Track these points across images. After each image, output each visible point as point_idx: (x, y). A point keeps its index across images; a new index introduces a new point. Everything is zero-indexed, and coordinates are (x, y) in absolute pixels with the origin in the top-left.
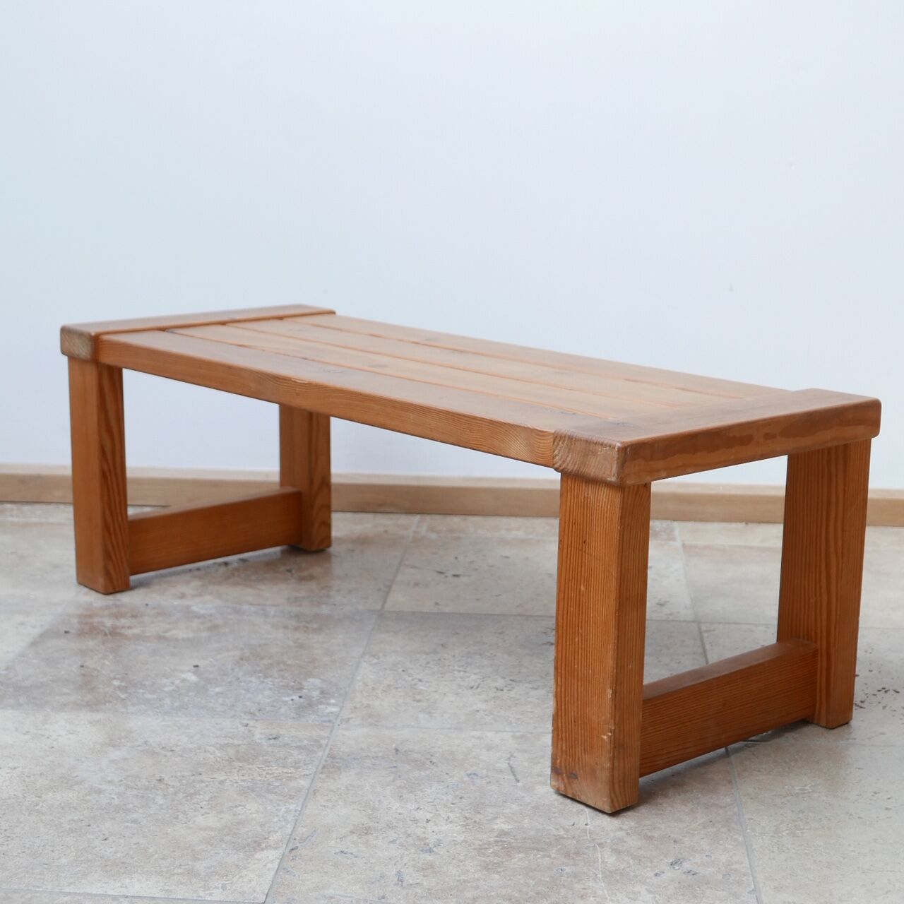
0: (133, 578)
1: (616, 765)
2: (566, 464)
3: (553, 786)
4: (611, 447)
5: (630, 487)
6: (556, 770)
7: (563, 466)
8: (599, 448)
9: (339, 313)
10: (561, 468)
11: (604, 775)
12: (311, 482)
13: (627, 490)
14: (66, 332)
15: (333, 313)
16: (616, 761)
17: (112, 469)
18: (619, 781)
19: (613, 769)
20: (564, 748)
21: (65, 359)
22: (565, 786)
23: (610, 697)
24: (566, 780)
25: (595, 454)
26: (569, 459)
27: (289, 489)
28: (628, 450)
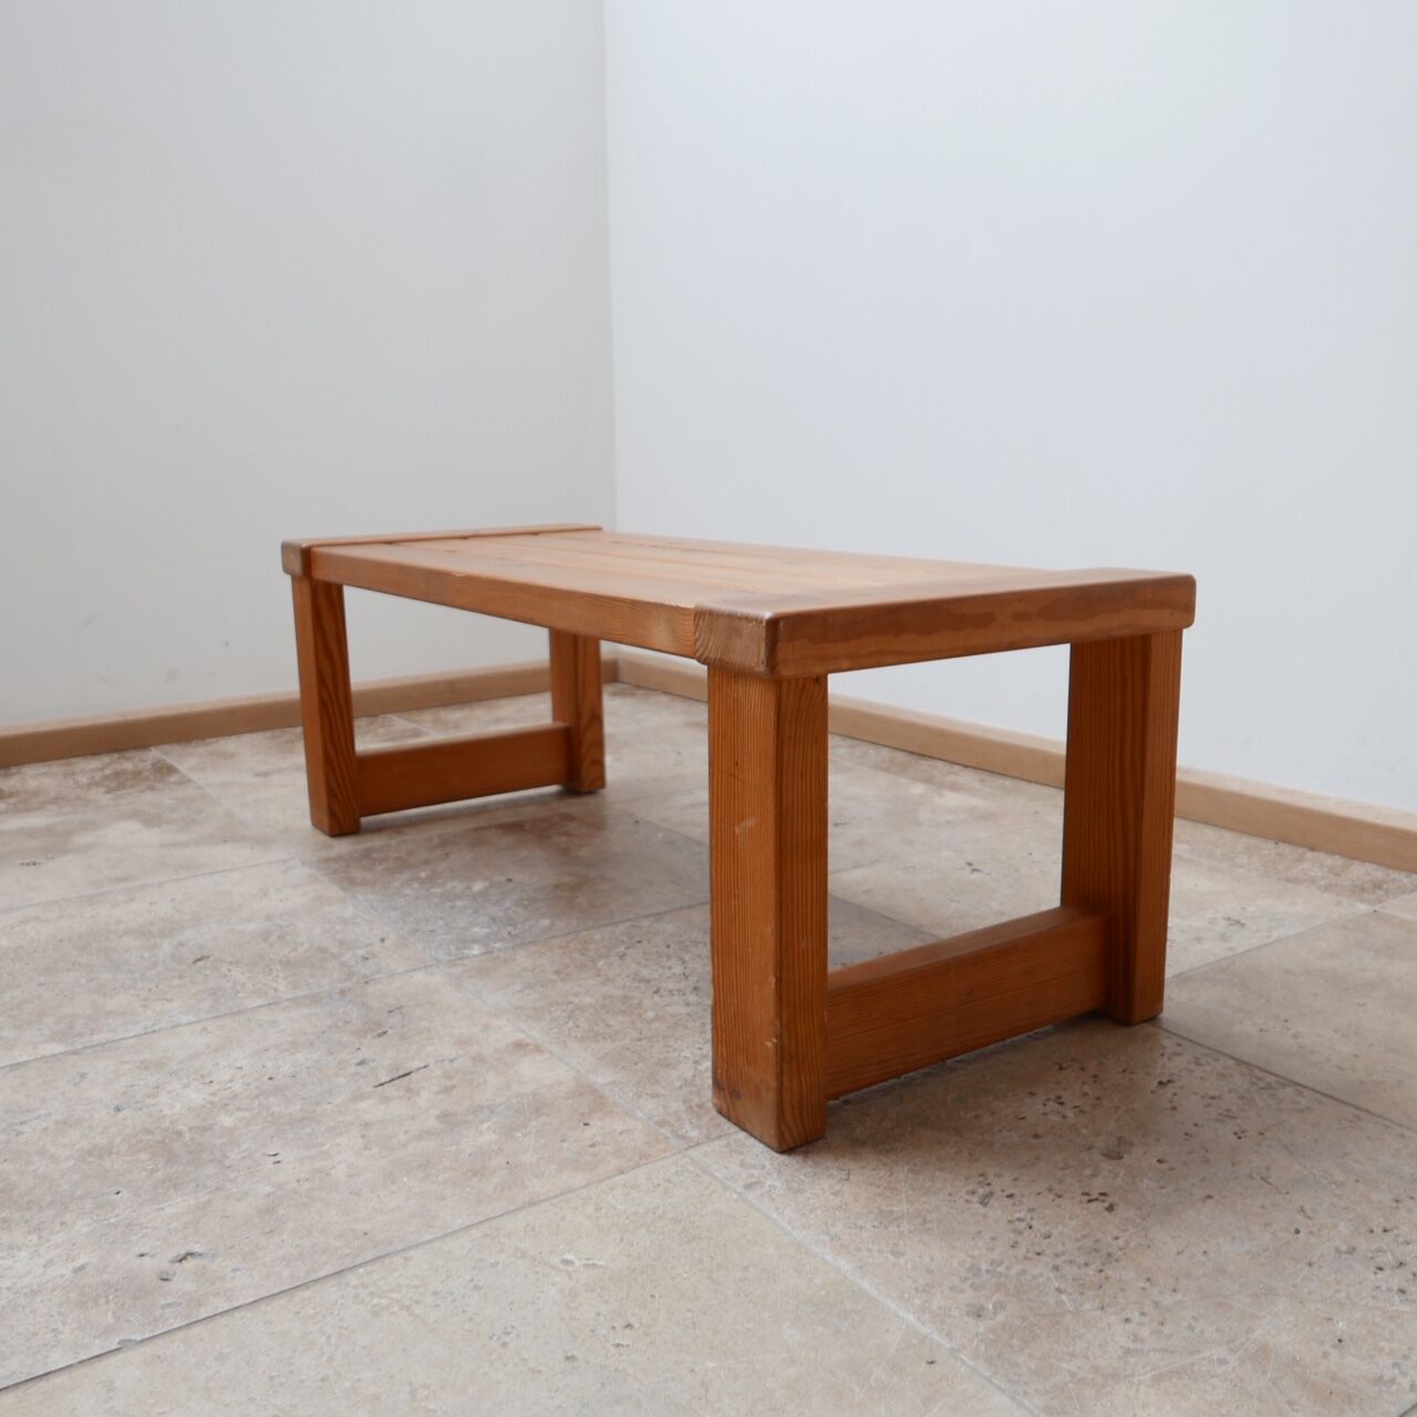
0: (364, 820)
1: (786, 1084)
2: (708, 651)
3: (715, 1105)
4: (758, 620)
5: (789, 681)
6: (718, 1085)
7: (705, 655)
8: (743, 624)
9: (605, 528)
10: (704, 657)
11: (770, 1098)
12: (578, 716)
13: (785, 685)
14: (286, 548)
15: (598, 529)
16: (785, 1078)
17: (334, 698)
18: (793, 1108)
19: (780, 1091)
20: (725, 1055)
21: (288, 579)
22: (728, 1106)
23: (773, 986)
24: (728, 1099)
25: (738, 633)
26: (710, 644)
27: (560, 724)
28: (782, 624)
